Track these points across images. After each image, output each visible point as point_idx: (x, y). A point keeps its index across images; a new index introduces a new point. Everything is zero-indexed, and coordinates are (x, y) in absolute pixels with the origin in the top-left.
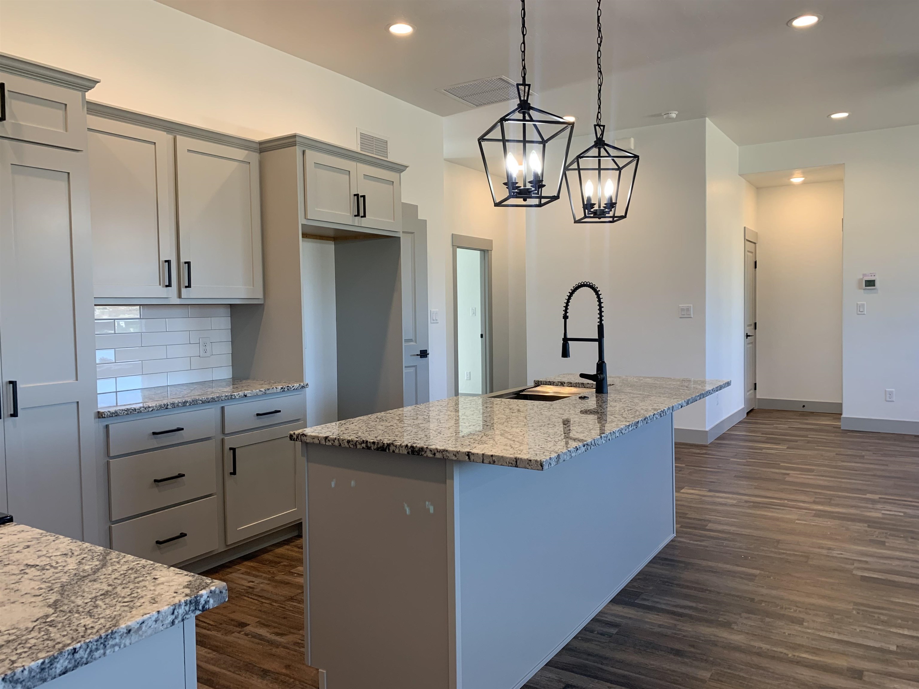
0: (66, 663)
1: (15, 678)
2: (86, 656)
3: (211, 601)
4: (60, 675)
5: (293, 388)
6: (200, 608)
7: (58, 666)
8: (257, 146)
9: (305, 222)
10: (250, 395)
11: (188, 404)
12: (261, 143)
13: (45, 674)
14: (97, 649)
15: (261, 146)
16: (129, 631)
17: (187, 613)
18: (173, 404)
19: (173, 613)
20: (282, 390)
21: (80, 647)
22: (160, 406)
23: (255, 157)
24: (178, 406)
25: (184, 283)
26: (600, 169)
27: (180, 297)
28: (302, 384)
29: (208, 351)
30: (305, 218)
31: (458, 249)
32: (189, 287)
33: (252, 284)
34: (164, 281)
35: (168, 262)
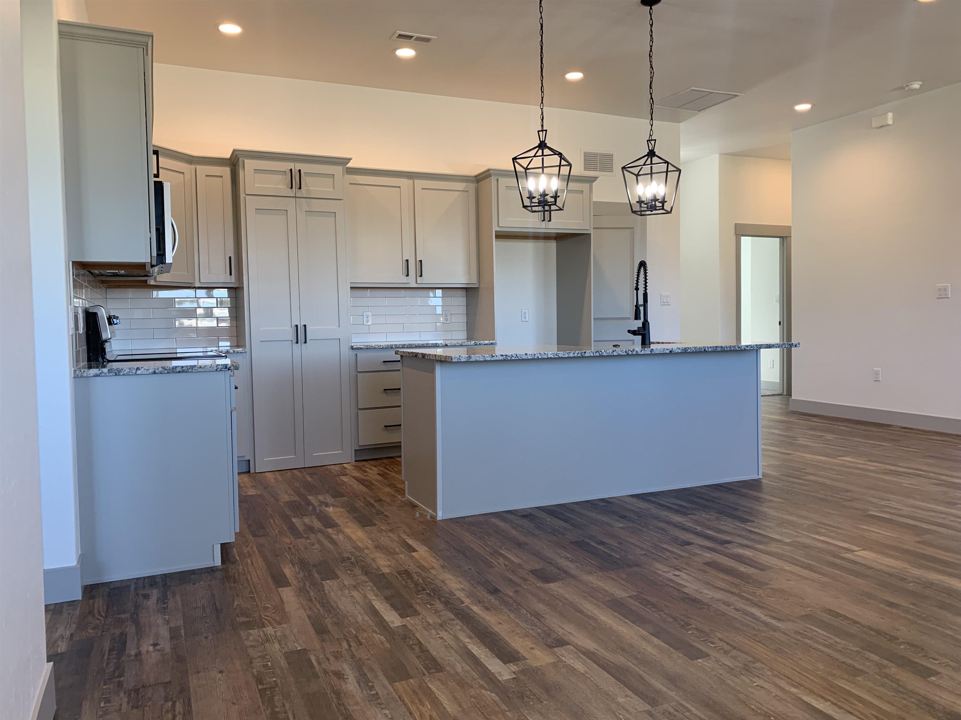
5: (484, 343)
8: (474, 179)
9: (498, 229)
10: (450, 345)
11: (405, 346)
12: (476, 176)
13: (174, 370)
15: (477, 178)
17: (222, 368)
18: (396, 345)
19: (217, 367)
20: (475, 344)
22: (388, 346)
23: (472, 187)
24: (399, 347)
25: (419, 274)
26: (651, 173)
27: (417, 283)
28: (491, 342)
29: (449, 319)
30: (498, 226)
31: (742, 238)
32: (421, 276)
33: (469, 273)
34: (405, 273)
35: (407, 261)
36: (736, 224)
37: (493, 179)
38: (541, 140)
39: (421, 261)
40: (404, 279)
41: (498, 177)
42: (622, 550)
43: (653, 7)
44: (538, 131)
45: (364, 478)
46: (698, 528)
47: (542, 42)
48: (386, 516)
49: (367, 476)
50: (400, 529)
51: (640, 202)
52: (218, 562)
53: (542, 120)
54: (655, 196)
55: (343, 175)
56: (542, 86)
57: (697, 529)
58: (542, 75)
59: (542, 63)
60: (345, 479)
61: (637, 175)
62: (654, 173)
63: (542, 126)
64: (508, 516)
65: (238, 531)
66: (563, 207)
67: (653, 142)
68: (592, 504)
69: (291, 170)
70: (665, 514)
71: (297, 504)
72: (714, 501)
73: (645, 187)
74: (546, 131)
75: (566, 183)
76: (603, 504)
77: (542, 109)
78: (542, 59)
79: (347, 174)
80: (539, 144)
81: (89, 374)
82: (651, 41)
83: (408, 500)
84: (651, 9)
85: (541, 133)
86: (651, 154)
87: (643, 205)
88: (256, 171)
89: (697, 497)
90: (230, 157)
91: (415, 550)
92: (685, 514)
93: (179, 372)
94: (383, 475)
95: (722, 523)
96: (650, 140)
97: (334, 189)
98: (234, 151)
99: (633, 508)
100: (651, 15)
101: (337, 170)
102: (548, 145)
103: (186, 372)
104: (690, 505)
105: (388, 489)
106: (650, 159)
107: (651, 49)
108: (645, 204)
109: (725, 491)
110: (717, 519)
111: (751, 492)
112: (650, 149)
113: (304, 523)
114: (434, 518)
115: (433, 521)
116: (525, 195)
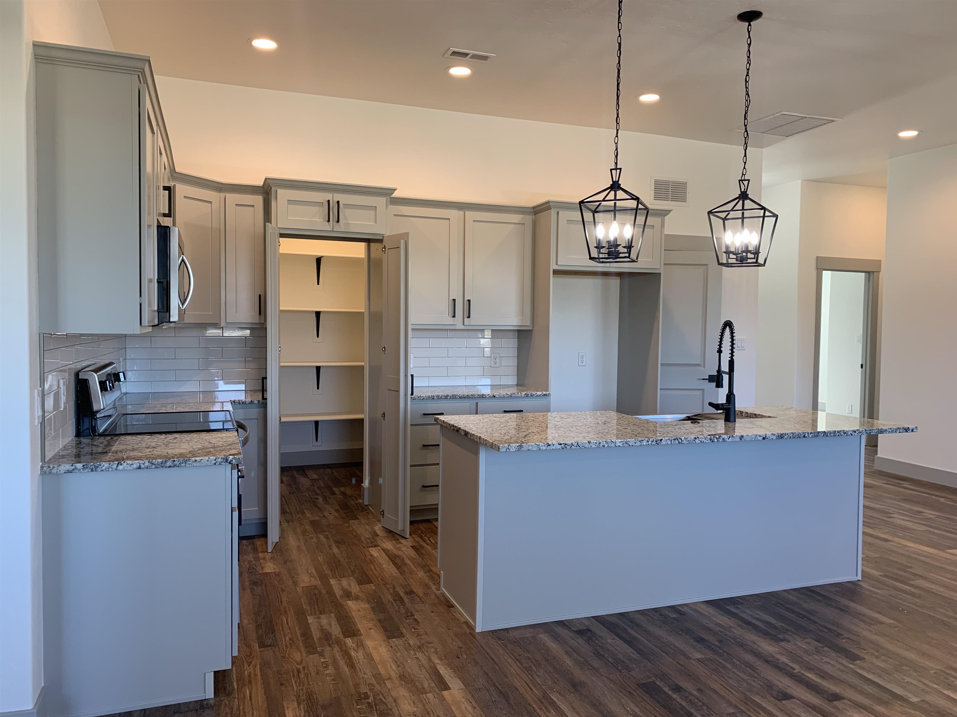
0: (171, 464)
1: (153, 462)
2: (178, 464)
3: (234, 461)
4: (168, 467)
5: (536, 395)
6: (228, 462)
7: (168, 464)
8: (532, 210)
9: (556, 268)
10: (498, 396)
11: (449, 398)
12: (533, 208)
13: (163, 465)
14: (182, 463)
15: (535, 210)
16: (196, 461)
17: (222, 462)
18: (438, 396)
19: (215, 460)
20: (526, 395)
21: (176, 460)
22: (429, 397)
23: (528, 219)
24: (441, 398)
25: (466, 314)
26: (743, 218)
27: (464, 325)
28: (545, 393)
29: (498, 362)
30: (557, 264)
31: (824, 272)
32: (469, 317)
33: (522, 313)
34: (451, 314)
35: (454, 300)
36: (817, 257)
37: (553, 212)
38: (614, 180)
39: (469, 301)
40: (449, 321)
41: (558, 210)
42: (704, 704)
43: (751, 23)
44: (611, 170)
45: (395, 552)
46: (795, 666)
47: (620, 65)
48: (416, 620)
49: (399, 549)
50: (431, 645)
51: (728, 252)
52: (210, 694)
53: (616, 156)
54: (747, 247)
55: (387, 207)
56: (618, 116)
57: (794, 669)
58: (618, 103)
59: (618, 89)
60: (374, 552)
61: (724, 219)
62: (746, 218)
63: (616, 163)
64: (560, 630)
65: (236, 654)
66: (637, 258)
67: (746, 183)
68: (661, 615)
69: (329, 201)
70: (751, 637)
71: (317, 592)
72: (809, 619)
73: (734, 235)
74: (620, 169)
75: (642, 230)
76: (674, 616)
77: (616, 144)
78: (618, 84)
79: (390, 205)
80: (611, 185)
81: (60, 471)
82: (748, 63)
83: (443, 595)
84: (750, 25)
85: (614, 172)
86: (744, 196)
87: (732, 256)
88: (290, 202)
89: (787, 609)
90: (263, 185)
91: (447, 688)
92: (775, 639)
93: (170, 467)
94: (417, 549)
95: (826, 659)
96: (742, 180)
97: (376, 223)
98: (266, 179)
99: (711, 625)
100: (749, 32)
101: (380, 202)
102: (621, 186)
103: (178, 467)
104: (780, 624)
105: (421, 574)
106: (741, 202)
107: (748, 73)
108: (734, 254)
109: (820, 601)
110: (818, 651)
111: (852, 604)
112: (743, 190)
113: (321, 626)
114: (472, 628)
115: (470, 633)
116: (592, 245)
